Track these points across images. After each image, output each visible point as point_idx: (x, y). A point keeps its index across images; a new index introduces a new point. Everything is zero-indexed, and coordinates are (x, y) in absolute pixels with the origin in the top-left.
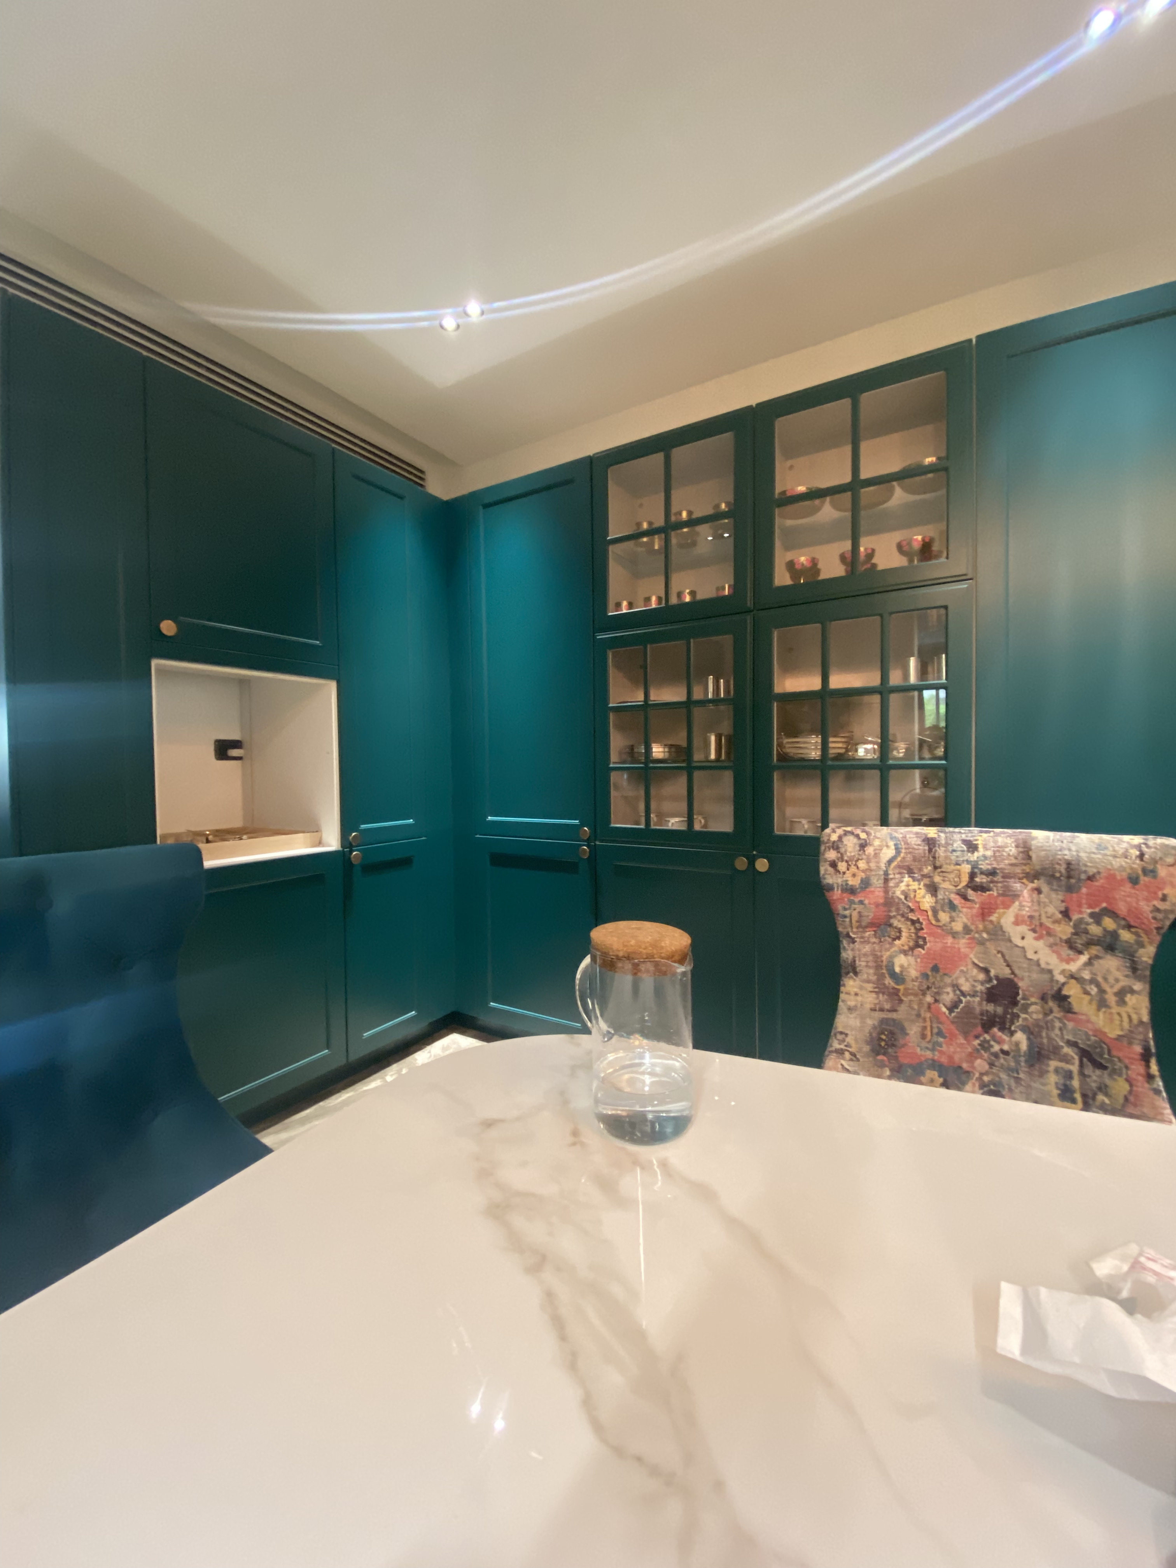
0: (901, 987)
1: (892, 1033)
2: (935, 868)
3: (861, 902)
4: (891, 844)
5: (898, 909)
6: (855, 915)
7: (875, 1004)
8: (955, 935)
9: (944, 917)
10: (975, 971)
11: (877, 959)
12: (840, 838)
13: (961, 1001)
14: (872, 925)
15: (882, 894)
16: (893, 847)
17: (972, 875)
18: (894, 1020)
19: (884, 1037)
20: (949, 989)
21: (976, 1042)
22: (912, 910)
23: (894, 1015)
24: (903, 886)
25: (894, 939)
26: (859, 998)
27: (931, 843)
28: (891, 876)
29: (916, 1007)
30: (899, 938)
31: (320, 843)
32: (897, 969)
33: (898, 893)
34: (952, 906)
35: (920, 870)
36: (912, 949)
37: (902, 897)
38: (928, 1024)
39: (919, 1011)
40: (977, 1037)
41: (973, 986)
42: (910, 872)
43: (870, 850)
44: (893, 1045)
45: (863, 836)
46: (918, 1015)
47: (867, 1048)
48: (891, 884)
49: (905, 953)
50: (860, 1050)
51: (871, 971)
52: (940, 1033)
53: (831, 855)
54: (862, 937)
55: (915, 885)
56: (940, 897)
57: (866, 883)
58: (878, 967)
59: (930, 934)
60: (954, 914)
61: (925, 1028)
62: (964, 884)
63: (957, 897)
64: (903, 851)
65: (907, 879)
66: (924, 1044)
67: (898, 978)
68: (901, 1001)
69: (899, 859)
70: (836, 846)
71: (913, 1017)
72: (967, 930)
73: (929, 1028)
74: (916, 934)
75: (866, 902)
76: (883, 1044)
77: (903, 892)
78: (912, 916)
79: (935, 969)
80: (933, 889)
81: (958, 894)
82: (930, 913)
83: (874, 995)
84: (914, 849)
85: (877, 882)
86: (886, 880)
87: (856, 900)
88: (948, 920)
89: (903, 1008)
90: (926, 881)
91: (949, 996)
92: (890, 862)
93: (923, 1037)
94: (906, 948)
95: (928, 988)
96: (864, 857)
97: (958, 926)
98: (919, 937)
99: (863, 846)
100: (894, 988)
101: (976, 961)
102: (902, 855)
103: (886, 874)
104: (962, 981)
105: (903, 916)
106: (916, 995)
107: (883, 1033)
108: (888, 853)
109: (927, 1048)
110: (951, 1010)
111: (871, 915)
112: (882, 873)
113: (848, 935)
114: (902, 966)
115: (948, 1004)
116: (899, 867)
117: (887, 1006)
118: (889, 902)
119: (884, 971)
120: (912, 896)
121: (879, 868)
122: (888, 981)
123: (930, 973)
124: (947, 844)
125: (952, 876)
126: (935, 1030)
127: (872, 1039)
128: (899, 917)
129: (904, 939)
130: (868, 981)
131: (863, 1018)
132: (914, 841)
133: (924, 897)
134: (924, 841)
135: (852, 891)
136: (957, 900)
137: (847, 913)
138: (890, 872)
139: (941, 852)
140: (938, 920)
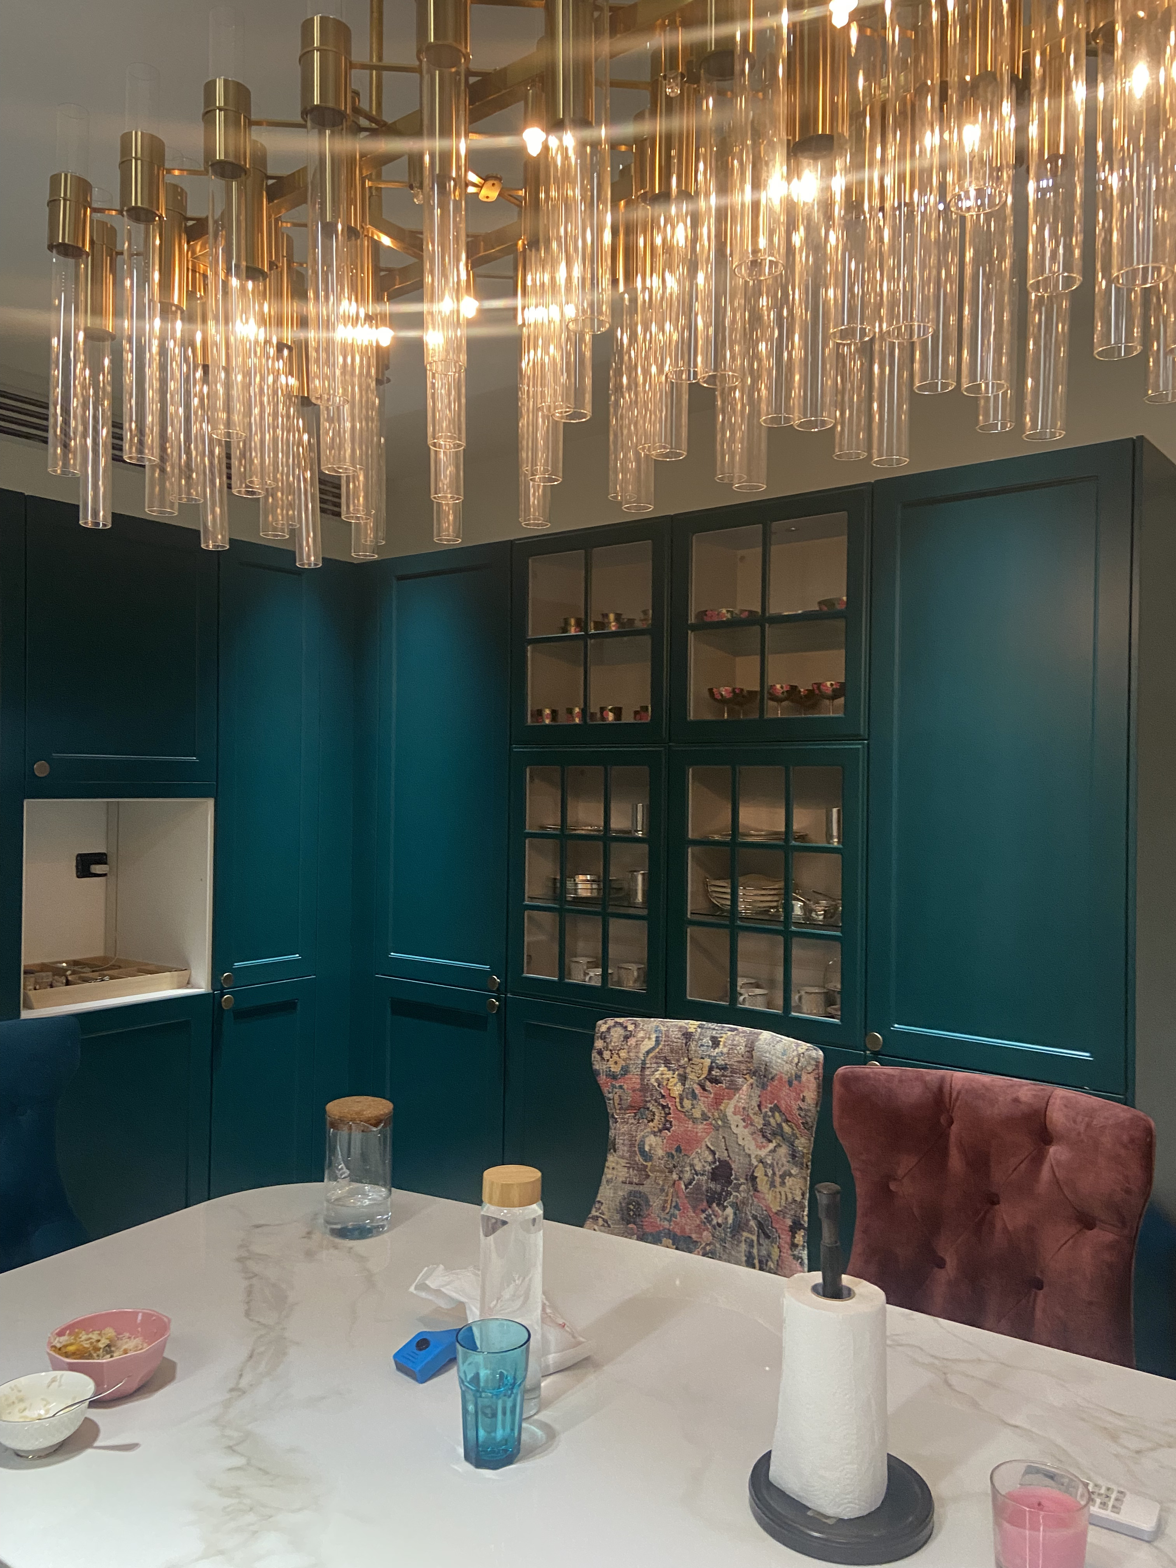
0: (649, 1164)
1: (638, 1204)
2: (690, 1060)
3: (621, 1087)
4: (654, 1036)
5: (652, 1095)
6: (616, 1098)
7: (626, 1178)
8: (694, 1120)
9: (687, 1103)
10: (707, 1153)
11: (632, 1137)
12: (609, 1029)
13: (694, 1179)
14: (631, 1107)
15: (639, 1081)
16: (654, 1039)
17: (711, 1069)
18: (640, 1193)
19: (632, 1207)
20: (688, 1169)
21: (703, 1216)
22: (663, 1097)
23: (641, 1188)
24: (657, 1075)
25: (649, 1122)
26: (615, 1173)
27: (688, 1036)
28: (648, 1066)
29: (661, 1183)
30: (652, 1120)
32: (647, 1148)
33: (653, 1081)
34: (694, 1096)
35: (678, 1061)
36: (660, 1131)
37: (656, 1084)
38: (669, 1198)
39: (663, 1186)
40: (703, 1211)
41: (704, 1166)
42: (667, 1062)
43: (632, 1041)
44: (639, 1215)
45: (631, 1028)
46: (662, 1190)
47: (617, 1217)
48: (647, 1072)
49: (655, 1134)
50: (611, 1217)
51: (626, 1149)
52: (676, 1207)
53: (599, 1044)
54: (623, 1118)
55: (669, 1074)
56: (687, 1086)
57: (625, 1070)
58: (632, 1145)
59: (677, 1119)
60: (695, 1102)
61: (666, 1201)
62: (703, 1076)
63: (698, 1087)
64: (662, 1043)
65: (662, 1068)
66: (663, 1215)
67: (647, 1156)
68: (648, 1176)
69: (657, 1050)
70: (603, 1038)
71: (658, 1191)
72: (705, 1117)
73: (669, 1202)
74: (665, 1117)
75: (625, 1087)
76: (632, 1213)
77: (657, 1080)
78: (662, 1102)
79: (679, 1150)
80: (683, 1078)
81: (699, 1084)
82: (678, 1100)
83: (626, 1170)
84: (673, 1042)
85: (635, 1070)
86: (643, 1069)
87: (617, 1085)
88: (690, 1107)
89: (647, 1182)
90: (681, 1071)
91: (687, 1176)
92: (648, 1052)
93: (664, 1208)
94: (656, 1130)
95: (675, 1167)
96: (626, 1047)
97: (697, 1114)
98: (667, 1121)
99: (626, 1038)
100: (642, 1164)
101: (709, 1145)
102: (660, 1046)
103: (644, 1063)
104: (696, 1161)
105: (656, 1101)
106: (662, 1172)
107: (631, 1204)
108: (649, 1044)
109: (665, 1219)
110: (686, 1187)
111: (630, 1099)
112: (640, 1062)
113: (613, 1116)
114: (651, 1145)
115: (686, 1181)
116: (656, 1057)
117: (635, 1180)
118: (645, 1088)
119: (636, 1149)
120: (664, 1084)
121: (638, 1057)
122: (639, 1158)
123: (674, 1152)
124: (700, 1039)
125: (697, 1068)
126: (674, 1204)
127: (621, 1210)
128: (653, 1102)
129: (656, 1121)
130: (622, 1157)
131: (615, 1189)
132: (675, 1034)
133: (675, 1085)
134: (683, 1035)
135: (614, 1077)
136: (698, 1090)
137: (610, 1095)
138: (648, 1062)
139: (693, 1046)
140: (682, 1107)
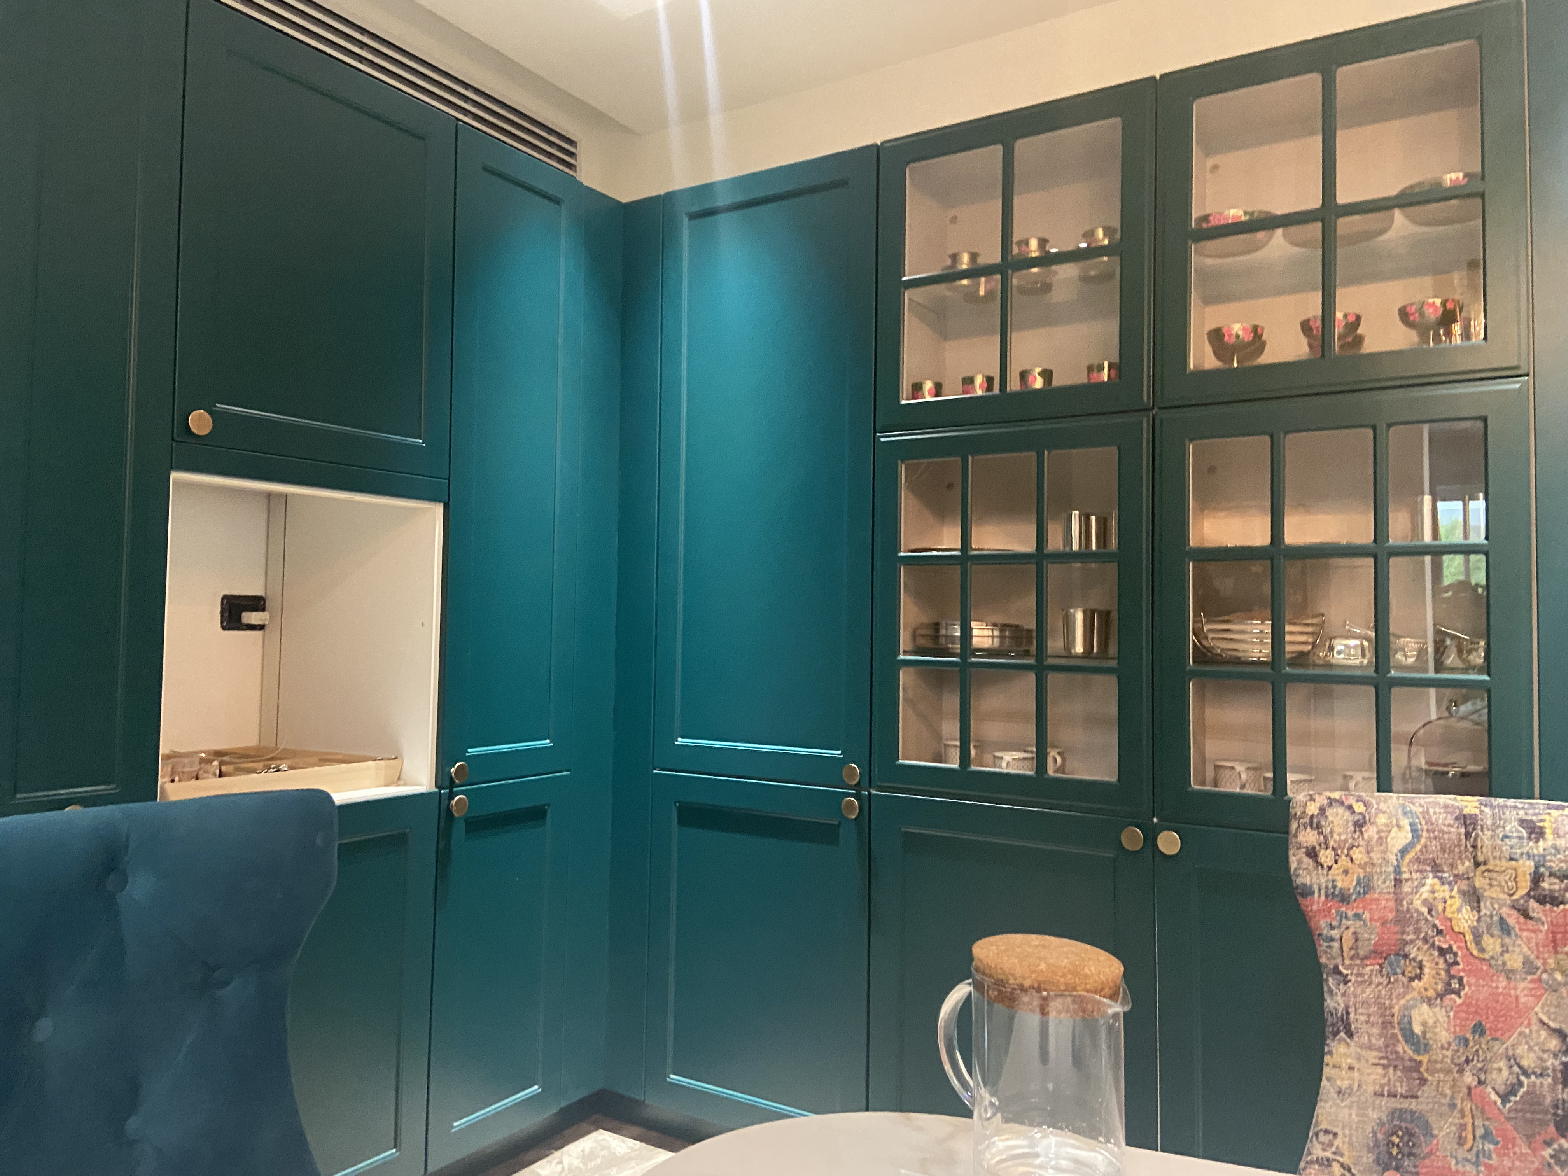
0: (1425, 1059)
1: (1411, 1135)
2: (1477, 864)
3: (1357, 916)
4: (1405, 822)
5: (1417, 931)
6: (1348, 937)
7: (1382, 1086)
8: (1509, 974)
9: (1492, 944)
10: (1544, 1034)
11: (1385, 1010)
12: (1322, 810)
13: (1521, 1084)
14: (1375, 953)
15: (1392, 904)
16: (1408, 828)
17: (1537, 878)
18: (1412, 1112)
19: (1396, 1140)
20: (1502, 1064)
21: (1547, 1152)
22: (1440, 932)
23: (1413, 1104)
24: (1425, 892)
25: (1411, 979)
26: (1356, 1074)
27: (1468, 822)
28: (1406, 876)
29: (1448, 1092)
30: (1419, 977)
31: (398, 780)
32: (1417, 1029)
33: (1417, 903)
34: (1505, 928)
35: (1452, 866)
36: (1441, 996)
37: (1425, 910)
38: (1468, 1120)
39: (1452, 1098)
40: (1548, 1144)
41: (1541, 1059)
42: (1436, 869)
43: (1370, 832)
44: (1411, 1154)
45: (1359, 808)
46: (1453, 1106)
47: (1368, 1159)
48: (1406, 888)
49: (1430, 1002)
50: (1357, 1161)
51: (1375, 1031)
52: (1487, 1136)
53: (1309, 837)
54: (1359, 975)
55: (1444, 891)
56: (1483, 912)
57: (1365, 886)
58: (1386, 1025)
59: (1469, 972)
60: (1507, 940)
61: (1463, 1127)
62: (1522, 892)
63: (1514, 913)
64: (1425, 834)
65: (1430, 881)
66: (1461, 1153)
67: (1418, 1043)
68: (1423, 1081)
69: (1418, 847)
70: (1315, 824)
71: (1445, 1108)
72: (1529, 967)
73: (1470, 1127)
74: (1448, 971)
75: (1367, 916)
76: (1395, 1151)
77: (1425, 902)
78: (1438, 941)
79: (1479, 1029)
80: (1474, 898)
81: (1513, 907)
82: (1469, 937)
83: (1380, 1070)
84: (1443, 832)
85: (1383, 885)
86: (1398, 882)
87: (1350, 913)
88: (1499, 949)
89: (1427, 1092)
90: (1464, 885)
91: (1501, 1076)
92: (1404, 852)
93: (1461, 1141)
94: (1431, 993)
95: (1467, 1061)
96: (1361, 843)
97: (1515, 961)
98: (1452, 977)
99: (1359, 825)
100: (1411, 1060)
101: (1545, 1019)
102: (1423, 841)
103: (1398, 870)
104: (1522, 1050)
105: (1425, 940)
106: (1448, 1072)
107: (1395, 1133)
108: (1400, 838)
109: (1468, 1160)
110: (1505, 1098)
111: (1374, 938)
112: (1391, 869)
113: (1336, 971)
114: (1424, 1024)
115: (1501, 1089)
116: (1418, 860)
117: (1401, 1089)
118: (1403, 918)
119: (1396, 1031)
120: (1440, 908)
121: (1386, 861)
122: (1402, 1047)
123: (1469, 1036)
124: (1495, 827)
125: (1502, 878)
126: (1480, 1132)
127: (1377, 1144)
128: (1419, 943)
129: (1425, 978)
130: (1370, 1048)
131: (1362, 1108)
132: (1443, 819)
133: (1459, 910)
134: (1457, 819)
135: (1344, 898)
136: (1513, 919)
137: (1335, 933)
138: (1404, 869)
139: (1485, 838)
140: (1482, 950)
